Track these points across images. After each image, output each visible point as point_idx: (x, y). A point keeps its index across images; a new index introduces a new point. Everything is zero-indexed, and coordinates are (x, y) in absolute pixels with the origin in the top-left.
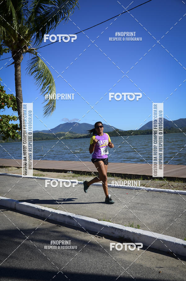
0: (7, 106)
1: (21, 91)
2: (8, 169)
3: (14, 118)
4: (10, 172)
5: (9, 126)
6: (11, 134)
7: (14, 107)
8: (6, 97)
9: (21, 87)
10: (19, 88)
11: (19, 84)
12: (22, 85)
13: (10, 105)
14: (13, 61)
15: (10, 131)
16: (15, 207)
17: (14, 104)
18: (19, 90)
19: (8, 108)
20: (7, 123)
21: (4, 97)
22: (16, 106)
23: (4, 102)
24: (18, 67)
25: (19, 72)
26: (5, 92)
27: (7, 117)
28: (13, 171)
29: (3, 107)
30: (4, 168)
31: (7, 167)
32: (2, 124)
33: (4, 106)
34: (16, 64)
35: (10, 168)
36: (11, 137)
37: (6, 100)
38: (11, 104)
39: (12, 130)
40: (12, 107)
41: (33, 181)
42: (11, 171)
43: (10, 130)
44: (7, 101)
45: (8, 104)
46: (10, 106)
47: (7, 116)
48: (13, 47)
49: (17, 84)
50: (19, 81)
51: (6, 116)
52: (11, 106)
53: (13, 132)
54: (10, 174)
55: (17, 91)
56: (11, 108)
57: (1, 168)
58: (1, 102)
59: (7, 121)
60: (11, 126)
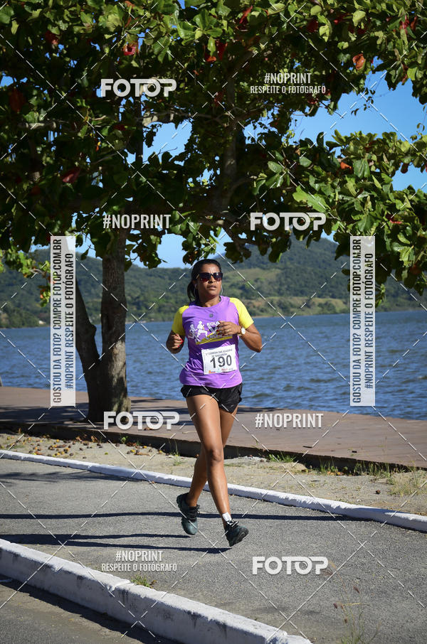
0: (388, 78)
2: (390, 483)
4: (404, 501)
5: (392, 208)
8: (382, 15)
13: (404, 70)
15: (402, 238)
19: (392, 85)
20: (381, 180)
21: (368, 15)
23: (367, 48)
27: (379, 146)
29: (355, 82)
30: (365, 477)
31: (381, 467)
32: (348, 195)
33: (363, 76)
35: (399, 477)
37: (380, 34)
38: (413, 64)
39: (414, 229)
42: (407, 493)
44: (388, 40)
46: (403, 77)
47: (380, 136)
51: (372, 143)
52: (411, 72)
53: (419, 242)
54: (412, 517)
57: (346, 473)
58: (345, 51)
59: (384, 176)
60: (404, 206)
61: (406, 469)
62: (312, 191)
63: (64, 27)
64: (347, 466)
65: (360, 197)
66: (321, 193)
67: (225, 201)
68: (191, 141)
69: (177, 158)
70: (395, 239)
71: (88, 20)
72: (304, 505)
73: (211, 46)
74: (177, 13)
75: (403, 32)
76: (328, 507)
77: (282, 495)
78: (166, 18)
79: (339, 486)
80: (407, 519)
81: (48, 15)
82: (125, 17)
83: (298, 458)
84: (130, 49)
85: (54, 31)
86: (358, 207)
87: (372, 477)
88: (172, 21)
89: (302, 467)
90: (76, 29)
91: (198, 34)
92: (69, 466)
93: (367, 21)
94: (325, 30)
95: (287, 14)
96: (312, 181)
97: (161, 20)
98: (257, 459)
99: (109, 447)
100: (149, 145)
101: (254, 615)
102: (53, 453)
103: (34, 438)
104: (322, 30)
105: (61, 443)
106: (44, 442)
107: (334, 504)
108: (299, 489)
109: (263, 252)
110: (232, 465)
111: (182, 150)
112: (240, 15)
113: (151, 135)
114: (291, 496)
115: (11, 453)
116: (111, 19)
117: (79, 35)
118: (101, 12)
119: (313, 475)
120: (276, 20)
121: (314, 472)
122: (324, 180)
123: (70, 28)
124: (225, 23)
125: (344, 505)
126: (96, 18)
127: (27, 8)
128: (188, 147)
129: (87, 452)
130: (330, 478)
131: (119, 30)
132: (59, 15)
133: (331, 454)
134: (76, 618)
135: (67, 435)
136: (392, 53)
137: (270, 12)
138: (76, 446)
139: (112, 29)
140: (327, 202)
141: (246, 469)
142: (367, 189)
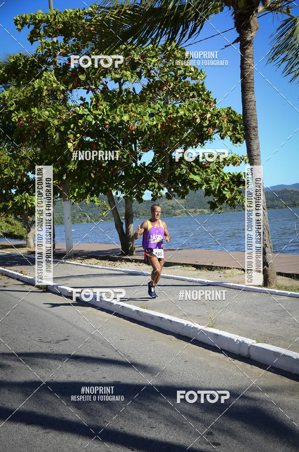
0: (220, 136)
1: (252, 103)
2: (225, 273)
3: (235, 159)
4: (229, 279)
5: (223, 179)
6: (228, 195)
7: (234, 134)
8: (217, 115)
9: (253, 94)
10: (250, 96)
11: (250, 88)
12: (255, 90)
13: (226, 132)
14: (238, 35)
15: (226, 189)
16: (249, 354)
17: (235, 129)
18: (249, 100)
19: (222, 138)
20: (219, 170)
21: (212, 114)
22: (239, 134)
23: (213, 126)
24: (247, 48)
25: (250, 59)
26: (215, 103)
28: (234, 279)
29: (209, 137)
30: (216, 272)
31: (221, 268)
32: (208, 175)
33: (212, 135)
34: (244, 44)
35: (228, 271)
36: (227, 202)
37: (217, 121)
38: (229, 130)
39: (230, 185)
40: (230, 137)
41: (281, 302)
42: (230, 277)
43: (225, 186)
44: (220, 123)
45: (220, 130)
46: (226, 135)
48: (237, 6)
49: (245, 88)
50: (250, 81)
52: (228, 133)
53: (232, 190)
54: (231, 284)
55: (245, 102)
56: (227, 139)
57: (210, 270)
58: (206, 127)
59: (220, 168)
60: (227, 179)
61: (230, 269)
62: (195, 174)
63: (110, 121)
64: (210, 268)
65: (212, 176)
66: (199, 174)
67: (166, 179)
68: (154, 158)
69: (149, 164)
70: (224, 190)
71: (118, 119)
72: (196, 282)
73: (159, 127)
74: (148, 115)
75: (225, 120)
76: (204, 282)
77: (188, 278)
78: (144, 117)
79: (208, 274)
80: (230, 285)
81: (104, 118)
82: (130, 118)
83: (194, 266)
84: (132, 128)
85: (107, 122)
86: (211, 179)
87: (218, 271)
88: (146, 118)
89: (195, 269)
90: (114, 122)
91: (155, 123)
92: (116, 270)
93: (211, 117)
94: (198, 121)
95: (185, 115)
96: (196, 170)
97: (142, 118)
98: (180, 266)
99: (128, 263)
100: (140, 160)
101: (181, 317)
102: (110, 266)
103: (103, 261)
104: (197, 120)
105: (113, 262)
106: (107, 262)
107: (206, 281)
108: (194, 276)
109: (179, 196)
110: (171, 269)
111: (151, 161)
112: (169, 116)
113: (140, 157)
114: (191, 279)
115: (96, 266)
116: (126, 118)
117: (115, 123)
118: (122, 116)
119: (198, 271)
120: (181, 117)
121: (199, 270)
122: (199, 170)
123: (112, 122)
124: (164, 119)
125: (209, 281)
126: (121, 118)
127: (97, 116)
128: (153, 160)
129: (122, 266)
130: (204, 272)
131: (128, 121)
132: (108, 117)
133: (205, 264)
134: (122, 319)
135: (114, 260)
136: (221, 127)
137: (179, 115)
138: (118, 263)
139: (126, 121)
140: (201, 178)
141: (176, 270)
142: (214, 173)
